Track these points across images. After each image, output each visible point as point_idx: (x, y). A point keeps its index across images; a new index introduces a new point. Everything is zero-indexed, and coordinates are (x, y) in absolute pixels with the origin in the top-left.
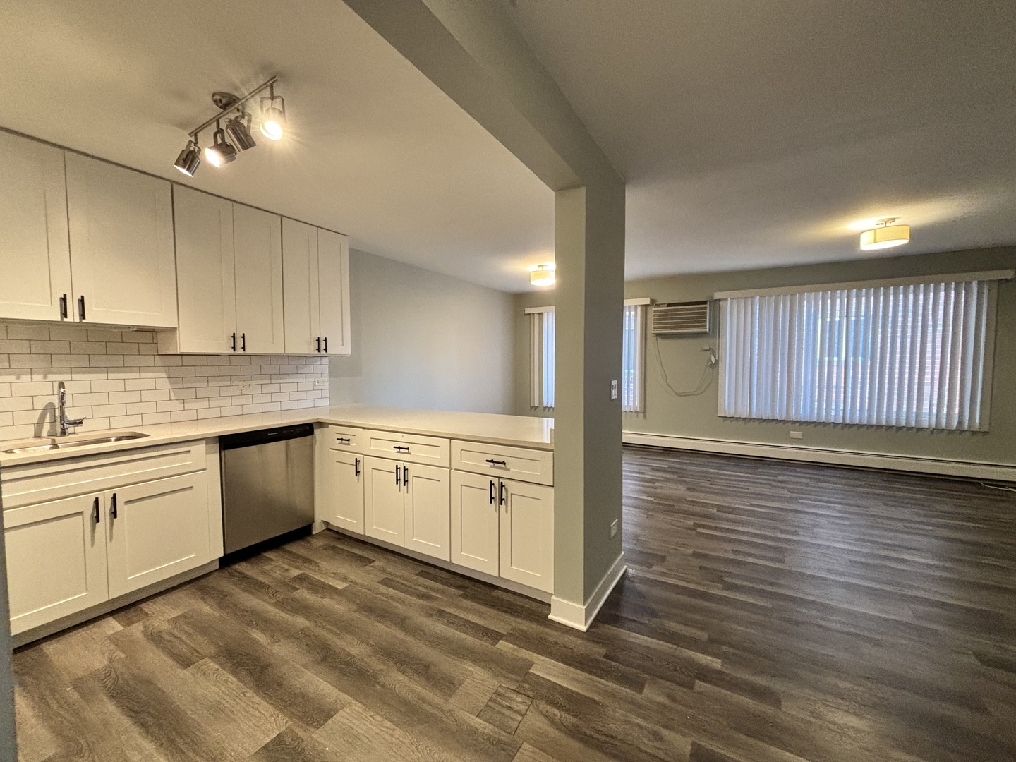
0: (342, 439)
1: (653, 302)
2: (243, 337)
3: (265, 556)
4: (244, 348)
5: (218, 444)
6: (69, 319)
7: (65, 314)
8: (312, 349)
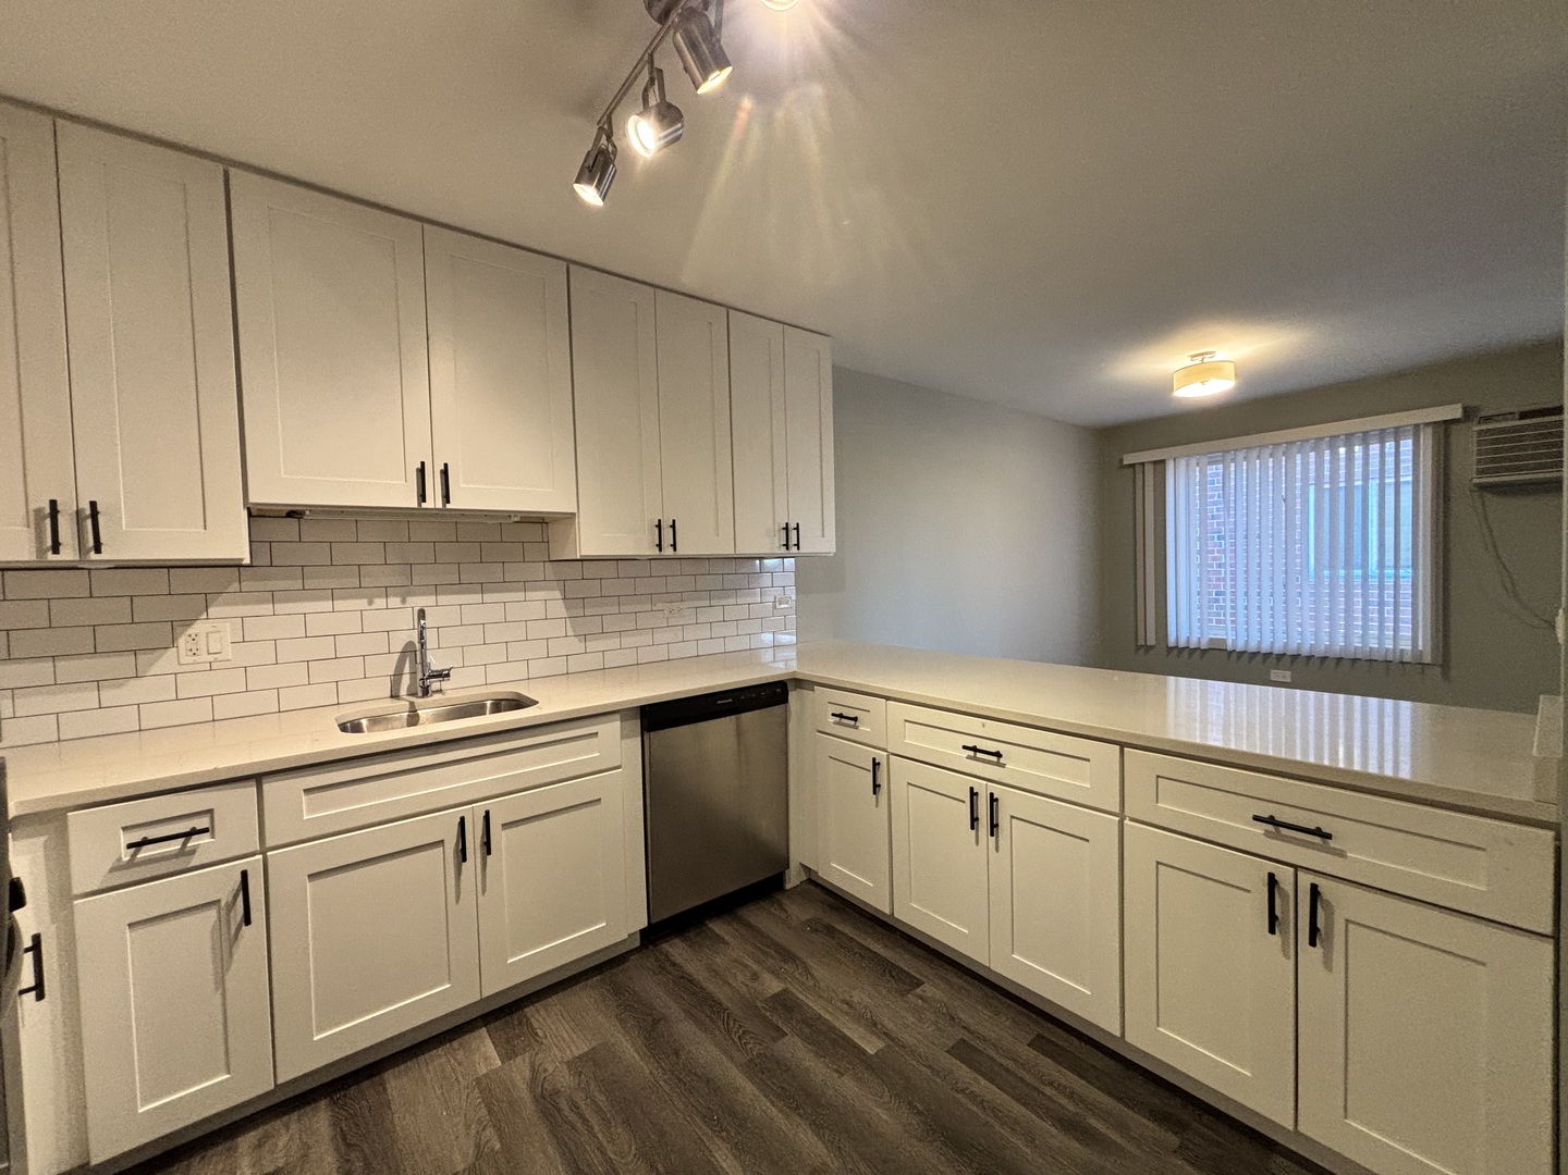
0: (841, 716)
1: (1469, 413)
2: (673, 526)
3: (710, 929)
4: (674, 546)
5: (639, 721)
6: (428, 504)
7: (422, 497)
8: (777, 545)
